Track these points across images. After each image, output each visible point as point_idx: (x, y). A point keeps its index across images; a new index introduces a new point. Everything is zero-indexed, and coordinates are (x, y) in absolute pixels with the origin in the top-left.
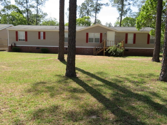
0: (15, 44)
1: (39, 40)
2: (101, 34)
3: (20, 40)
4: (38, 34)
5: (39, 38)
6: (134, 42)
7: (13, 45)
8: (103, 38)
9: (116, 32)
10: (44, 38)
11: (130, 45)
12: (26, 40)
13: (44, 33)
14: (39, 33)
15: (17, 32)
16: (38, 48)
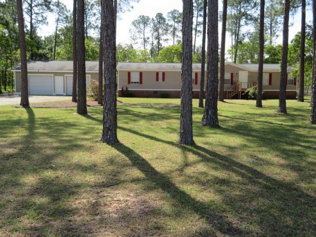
0: (127, 88)
1: (157, 82)
2: (232, 74)
3: (132, 83)
4: (155, 74)
5: (157, 79)
6: (270, 83)
7: (125, 89)
8: (234, 79)
9: (249, 72)
10: (163, 80)
11: (266, 87)
12: (141, 82)
13: (164, 74)
14: (157, 73)
15: (129, 73)
16: (155, 92)
